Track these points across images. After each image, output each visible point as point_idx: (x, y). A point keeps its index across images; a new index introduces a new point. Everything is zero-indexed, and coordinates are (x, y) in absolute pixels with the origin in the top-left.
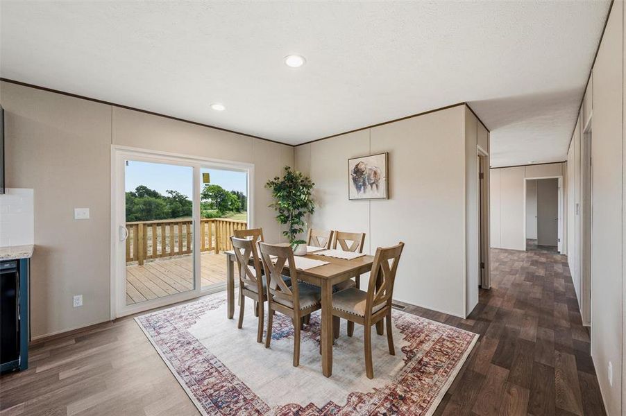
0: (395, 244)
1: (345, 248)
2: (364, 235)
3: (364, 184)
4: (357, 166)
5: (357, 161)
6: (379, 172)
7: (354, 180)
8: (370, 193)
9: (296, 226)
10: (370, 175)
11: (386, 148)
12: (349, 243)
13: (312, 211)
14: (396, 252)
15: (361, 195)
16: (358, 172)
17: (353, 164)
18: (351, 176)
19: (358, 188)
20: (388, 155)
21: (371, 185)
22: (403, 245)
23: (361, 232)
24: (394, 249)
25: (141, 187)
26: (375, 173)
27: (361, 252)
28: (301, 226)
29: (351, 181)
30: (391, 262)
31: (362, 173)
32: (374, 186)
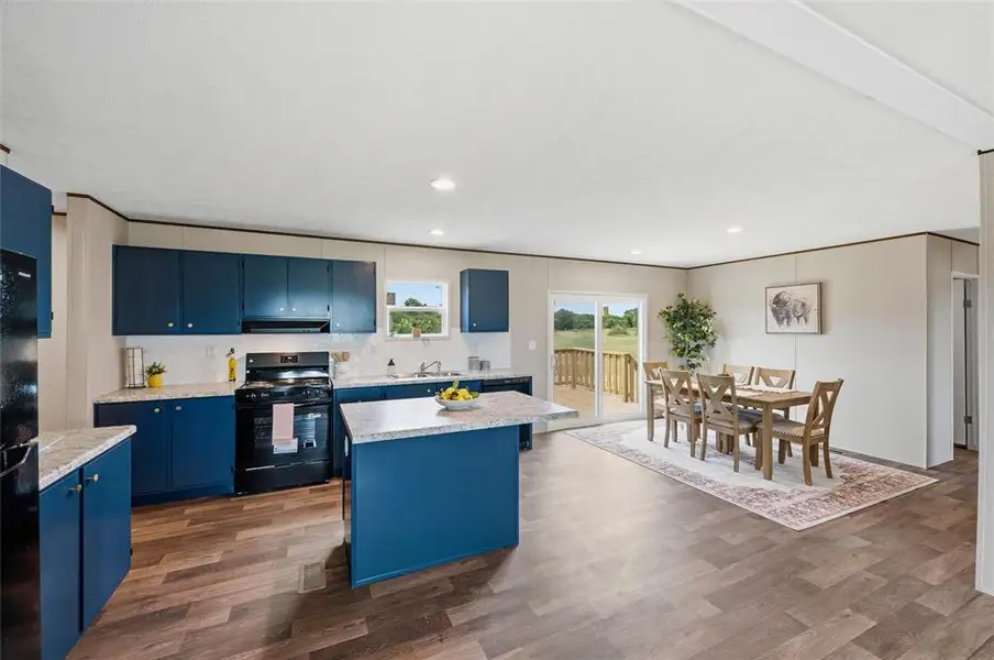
0: (833, 379)
1: (768, 383)
2: (794, 373)
3: (788, 317)
4: (778, 296)
5: (777, 291)
6: (808, 303)
7: (774, 311)
8: (795, 326)
9: (694, 361)
10: (795, 306)
11: (819, 277)
12: (775, 380)
13: (712, 344)
14: (836, 387)
15: (784, 328)
16: (778, 302)
17: (773, 293)
18: (769, 308)
19: (780, 321)
20: (821, 286)
21: (798, 318)
22: (842, 381)
23: (791, 369)
24: (833, 384)
25: (411, 300)
26: (803, 305)
27: (790, 388)
28: (700, 361)
29: (770, 313)
30: (829, 394)
31: (785, 303)
32: (802, 319)
